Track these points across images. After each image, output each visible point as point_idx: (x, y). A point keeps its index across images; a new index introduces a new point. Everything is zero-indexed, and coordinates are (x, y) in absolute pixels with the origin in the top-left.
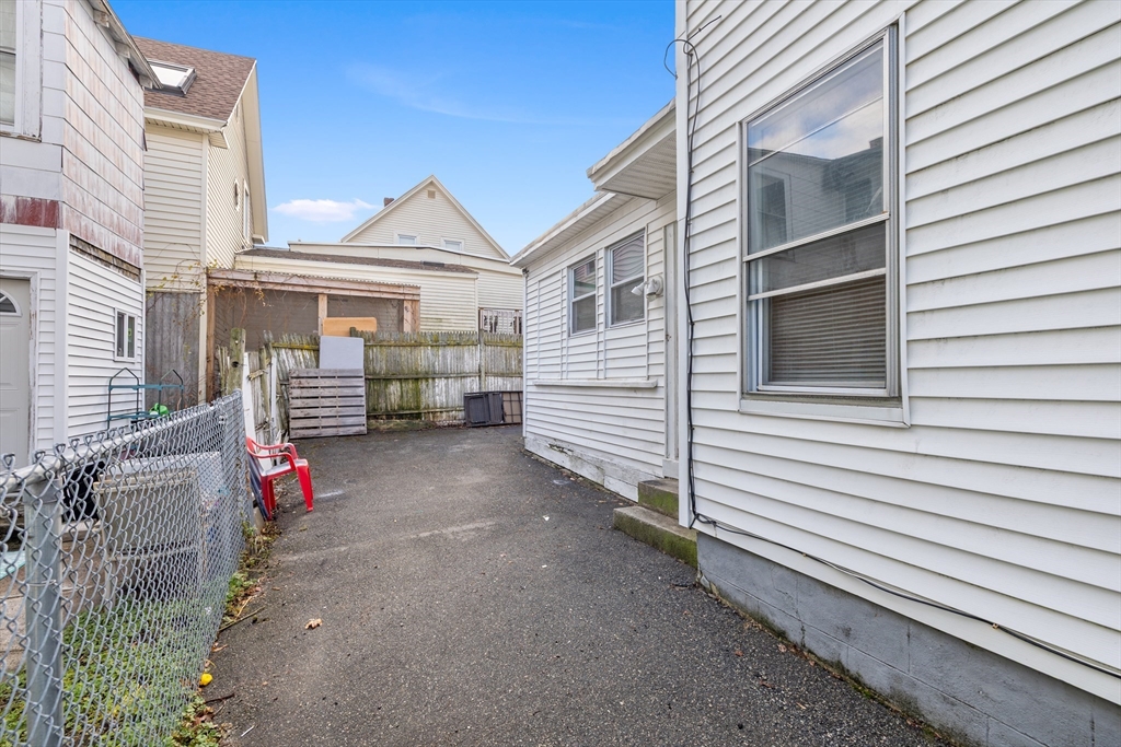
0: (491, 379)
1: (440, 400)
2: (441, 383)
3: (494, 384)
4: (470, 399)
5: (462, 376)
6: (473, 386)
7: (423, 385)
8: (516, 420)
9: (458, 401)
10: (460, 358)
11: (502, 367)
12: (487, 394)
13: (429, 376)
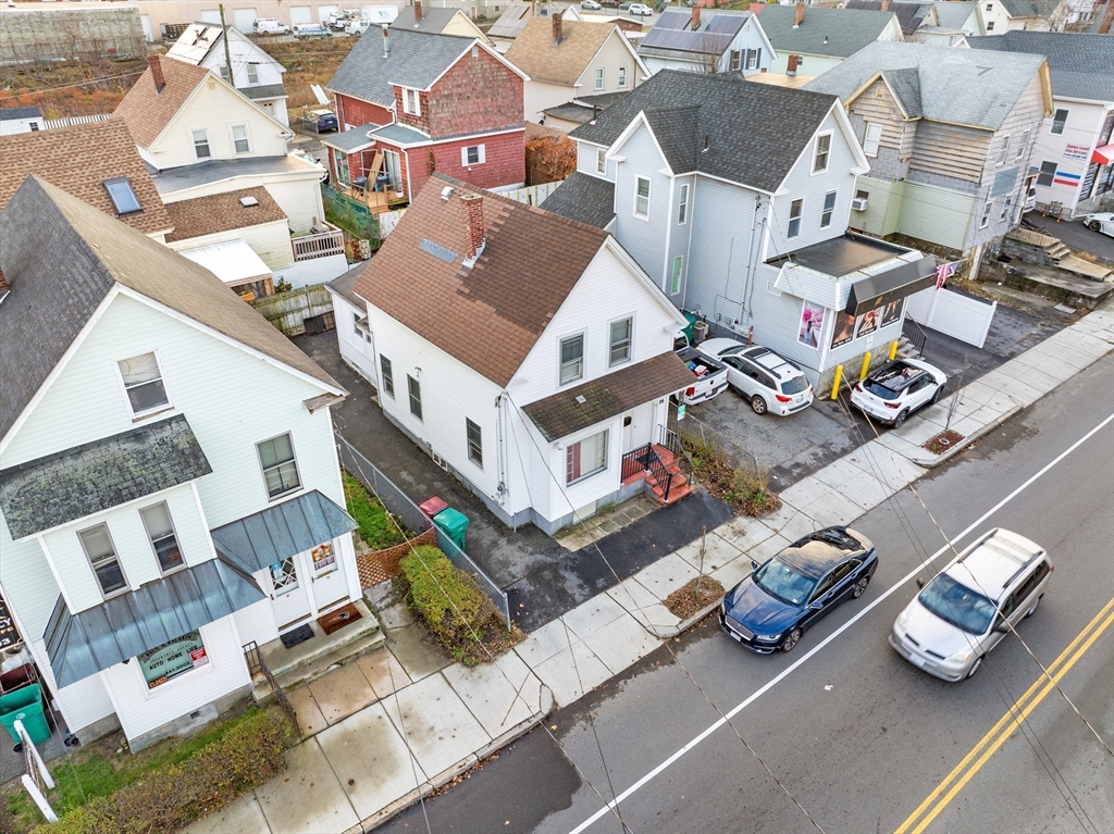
0: (315, 308)
1: (292, 324)
2: (290, 316)
3: (317, 311)
4: (307, 321)
5: (300, 310)
6: (306, 314)
7: (282, 319)
8: (332, 326)
9: (300, 322)
10: (297, 302)
11: (320, 300)
12: (315, 317)
13: (284, 314)
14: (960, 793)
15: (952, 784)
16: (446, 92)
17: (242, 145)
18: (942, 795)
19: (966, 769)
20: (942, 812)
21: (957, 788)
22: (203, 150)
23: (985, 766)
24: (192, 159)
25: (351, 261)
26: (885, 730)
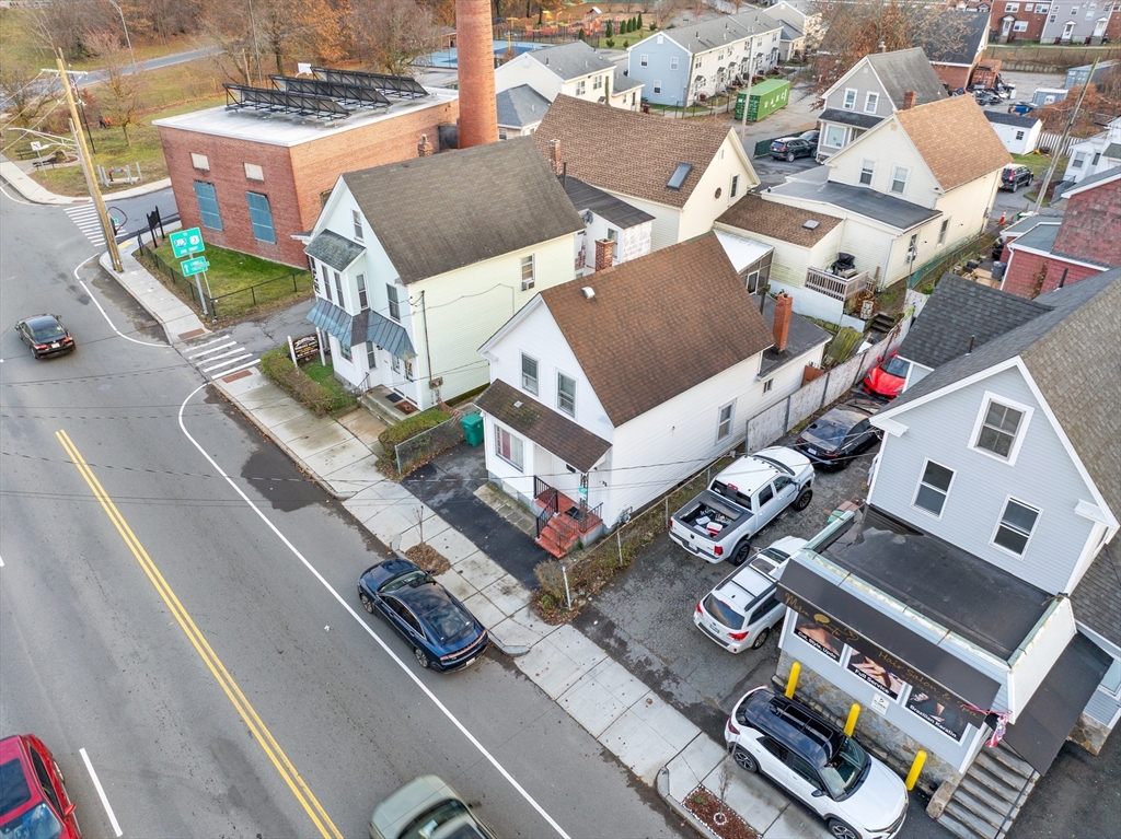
14: (218, 682)
15: (226, 680)
16: (1097, 207)
17: (898, 186)
18: (220, 672)
19: (233, 691)
20: (209, 668)
21: (222, 682)
22: (866, 178)
23: (232, 704)
24: (854, 180)
25: (847, 311)
26: (281, 653)
